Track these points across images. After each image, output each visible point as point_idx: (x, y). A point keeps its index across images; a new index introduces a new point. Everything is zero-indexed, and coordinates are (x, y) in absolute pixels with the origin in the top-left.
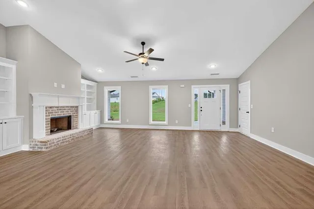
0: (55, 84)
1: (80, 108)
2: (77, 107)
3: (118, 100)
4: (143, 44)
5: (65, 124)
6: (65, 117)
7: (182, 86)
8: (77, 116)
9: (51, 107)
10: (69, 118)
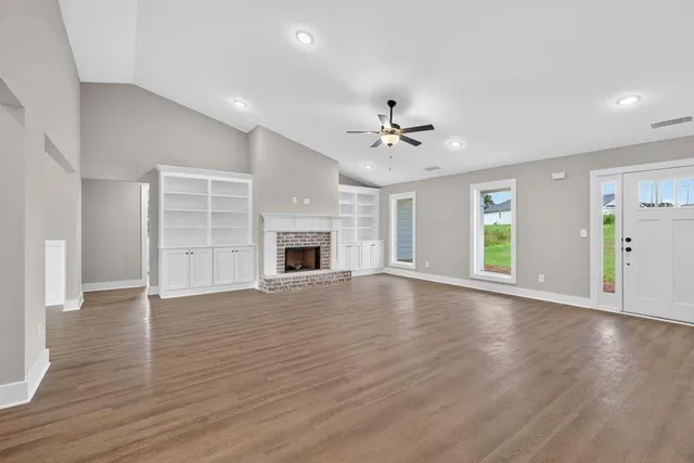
0: (295, 200)
1: (333, 236)
2: (329, 233)
3: (505, 219)
4: (392, 104)
5: (312, 261)
6: (310, 249)
7: (555, 176)
8: (328, 249)
9: (285, 233)
10: (317, 249)
